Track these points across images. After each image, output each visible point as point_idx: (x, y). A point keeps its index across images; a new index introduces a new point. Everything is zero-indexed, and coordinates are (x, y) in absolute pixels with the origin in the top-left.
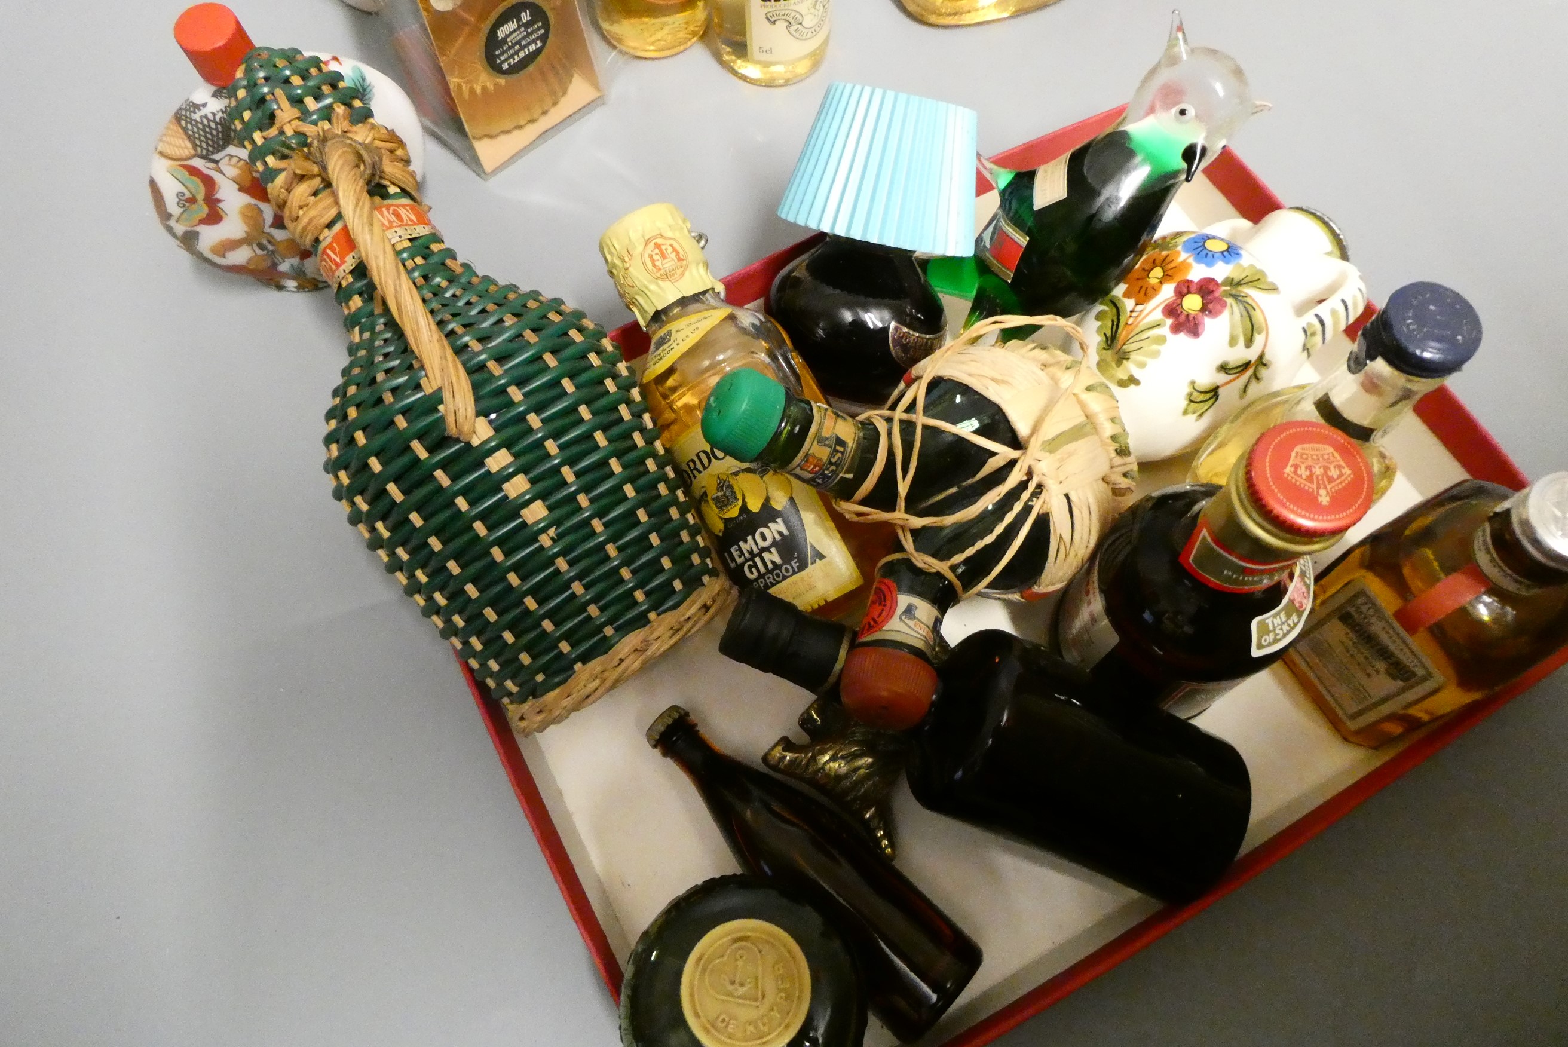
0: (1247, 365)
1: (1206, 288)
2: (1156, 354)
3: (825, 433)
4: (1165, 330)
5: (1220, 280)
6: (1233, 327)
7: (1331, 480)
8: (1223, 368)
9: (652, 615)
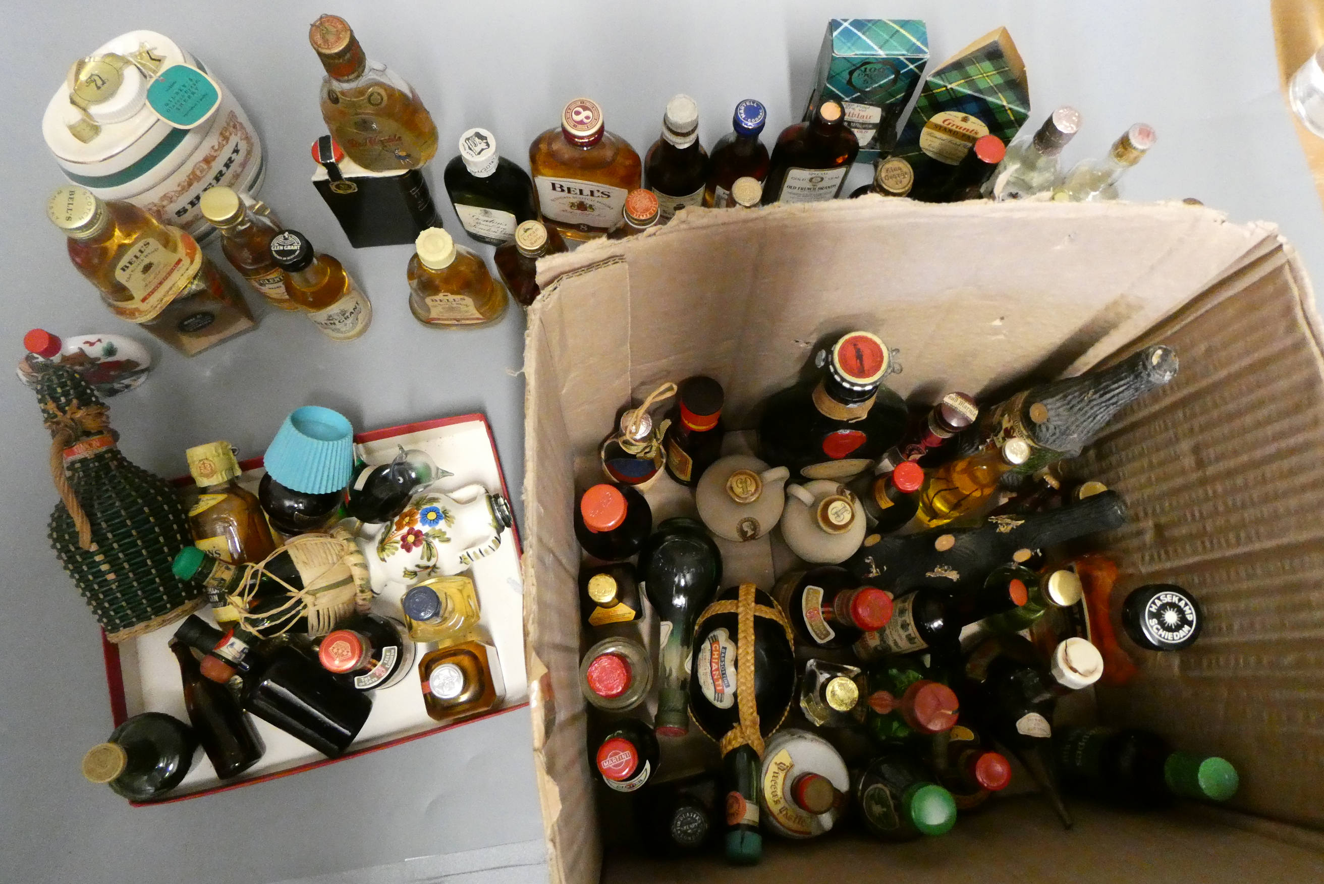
0: (427, 567)
1: (418, 534)
2: (393, 554)
3: (216, 576)
4: (399, 546)
5: (424, 533)
6: (423, 553)
7: (343, 655)
8: (418, 566)
9: (153, 617)
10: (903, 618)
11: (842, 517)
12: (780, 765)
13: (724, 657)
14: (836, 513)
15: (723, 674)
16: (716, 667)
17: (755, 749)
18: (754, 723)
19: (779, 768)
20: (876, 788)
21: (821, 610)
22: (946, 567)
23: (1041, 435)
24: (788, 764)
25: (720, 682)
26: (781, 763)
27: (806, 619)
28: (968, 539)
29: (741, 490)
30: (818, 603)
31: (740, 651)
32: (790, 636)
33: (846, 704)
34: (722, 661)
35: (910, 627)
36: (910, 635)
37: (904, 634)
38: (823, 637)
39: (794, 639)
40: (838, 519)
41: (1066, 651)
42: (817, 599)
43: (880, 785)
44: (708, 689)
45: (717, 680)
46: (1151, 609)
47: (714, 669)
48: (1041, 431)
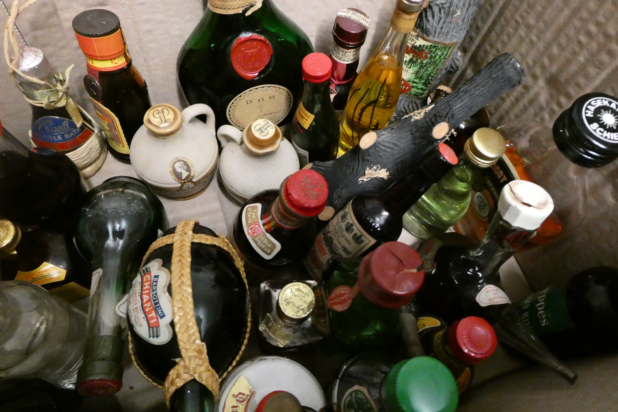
10: (346, 222)
11: (266, 132)
12: (238, 396)
13: (156, 285)
14: (260, 129)
15: (156, 304)
16: (148, 297)
17: (204, 383)
18: (200, 352)
19: (237, 401)
20: (351, 394)
21: (261, 222)
22: (375, 167)
23: (429, 26)
24: (247, 392)
25: (153, 314)
26: (240, 393)
27: (248, 237)
28: (388, 135)
29: (159, 120)
30: (257, 217)
31: (174, 275)
32: (239, 263)
33: (303, 310)
34: (153, 291)
35: (354, 227)
36: (356, 234)
37: (349, 236)
38: (269, 251)
39: (245, 266)
40: (263, 134)
41: (511, 190)
42: (256, 213)
43: (356, 387)
44: (141, 326)
45: (150, 312)
46: (587, 115)
47: (145, 301)
48: (428, 21)
